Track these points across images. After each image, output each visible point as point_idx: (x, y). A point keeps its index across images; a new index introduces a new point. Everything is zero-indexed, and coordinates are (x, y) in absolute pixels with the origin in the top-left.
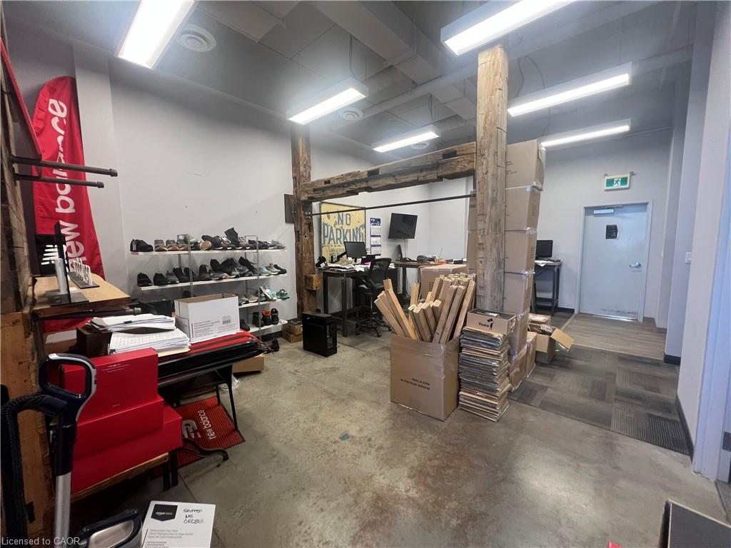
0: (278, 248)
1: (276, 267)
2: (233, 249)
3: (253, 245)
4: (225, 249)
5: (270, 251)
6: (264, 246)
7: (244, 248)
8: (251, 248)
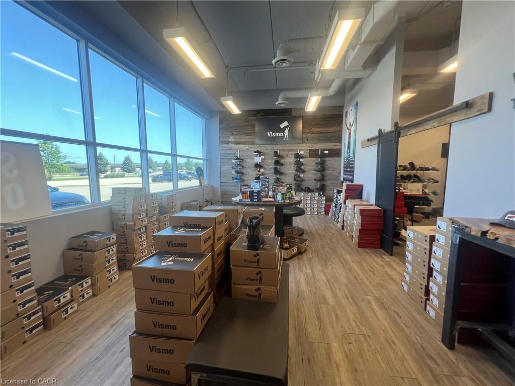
0: (435, 170)
1: (433, 179)
2: (412, 170)
3: (421, 169)
4: (409, 170)
5: (430, 172)
6: (428, 169)
7: (417, 170)
8: (421, 170)
